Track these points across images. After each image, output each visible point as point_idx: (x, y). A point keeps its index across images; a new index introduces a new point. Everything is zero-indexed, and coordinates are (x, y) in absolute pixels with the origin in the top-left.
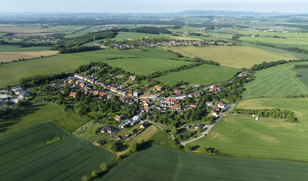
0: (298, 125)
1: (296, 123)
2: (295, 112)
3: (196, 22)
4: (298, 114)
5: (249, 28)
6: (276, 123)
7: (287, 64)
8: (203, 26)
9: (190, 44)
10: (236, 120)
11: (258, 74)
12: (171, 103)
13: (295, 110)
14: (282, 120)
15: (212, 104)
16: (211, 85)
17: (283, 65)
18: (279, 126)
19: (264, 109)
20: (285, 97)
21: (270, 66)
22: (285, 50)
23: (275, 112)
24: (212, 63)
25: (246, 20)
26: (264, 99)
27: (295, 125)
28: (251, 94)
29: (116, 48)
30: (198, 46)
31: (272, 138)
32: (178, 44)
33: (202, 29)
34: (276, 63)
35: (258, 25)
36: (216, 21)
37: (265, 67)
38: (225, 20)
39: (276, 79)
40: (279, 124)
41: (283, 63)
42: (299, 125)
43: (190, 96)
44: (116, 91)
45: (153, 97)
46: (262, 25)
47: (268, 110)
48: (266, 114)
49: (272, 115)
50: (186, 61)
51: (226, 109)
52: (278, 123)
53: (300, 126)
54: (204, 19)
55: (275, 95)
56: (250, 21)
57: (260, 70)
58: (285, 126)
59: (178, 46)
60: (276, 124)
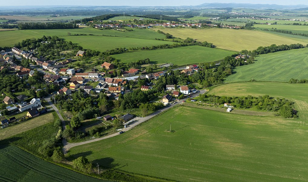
0: (296, 122)
1: (294, 120)
2: (297, 102)
3: (213, 13)
4: (301, 105)
5: (268, 18)
6: (258, 118)
7: (304, 48)
8: (218, 16)
9: (188, 26)
10: (193, 111)
11: (262, 57)
12: (114, 84)
13: (297, 99)
14: (272, 113)
15: (174, 88)
16: (188, 65)
17: (298, 49)
18: (262, 122)
19: (247, 97)
20: (287, 82)
21: (280, 50)
22: (305, 36)
23: (264, 101)
24: (206, 45)
25: (267, 11)
26: (254, 83)
27: (290, 123)
28: (239, 78)
29: (96, 27)
30: (196, 28)
31: (237, 146)
32: (174, 26)
33: (215, 19)
34: (289, 47)
35: (279, 16)
36: (234, 12)
37: (273, 50)
38: (243, 11)
39: (284, 62)
40: (262, 121)
41: (298, 48)
42: (298, 122)
43: (147, 77)
44: (47, 67)
45: (93, 77)
46: (284, 16)
47: (252, 98)
48: (247, 103)
49: (256, 105)
50: (174, 42)
51: (190, 95)
52: (262, 118)
53: (299, 124)
54: (221, 11)
55: (275, 79)
56: (271, 13)
57: (266, 53)
58: (273, 124)
59: (172, 27)
60: (257, 120)
